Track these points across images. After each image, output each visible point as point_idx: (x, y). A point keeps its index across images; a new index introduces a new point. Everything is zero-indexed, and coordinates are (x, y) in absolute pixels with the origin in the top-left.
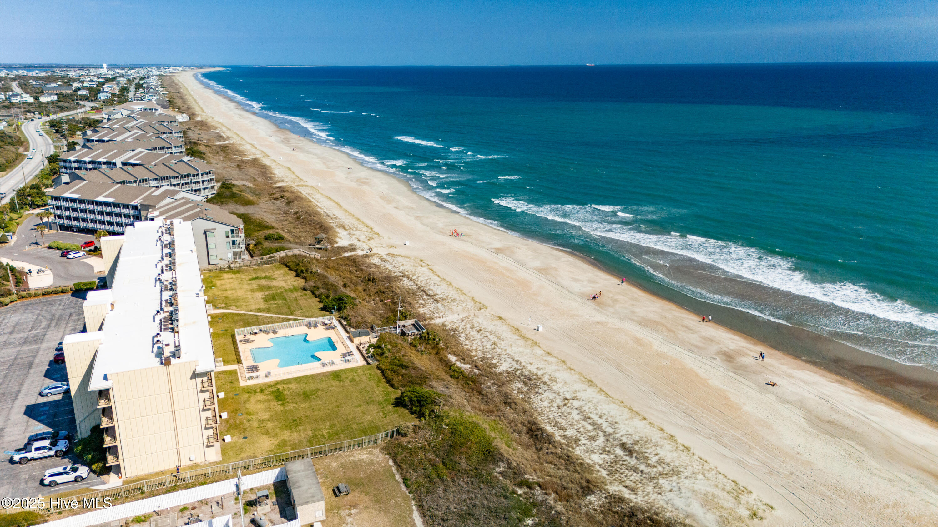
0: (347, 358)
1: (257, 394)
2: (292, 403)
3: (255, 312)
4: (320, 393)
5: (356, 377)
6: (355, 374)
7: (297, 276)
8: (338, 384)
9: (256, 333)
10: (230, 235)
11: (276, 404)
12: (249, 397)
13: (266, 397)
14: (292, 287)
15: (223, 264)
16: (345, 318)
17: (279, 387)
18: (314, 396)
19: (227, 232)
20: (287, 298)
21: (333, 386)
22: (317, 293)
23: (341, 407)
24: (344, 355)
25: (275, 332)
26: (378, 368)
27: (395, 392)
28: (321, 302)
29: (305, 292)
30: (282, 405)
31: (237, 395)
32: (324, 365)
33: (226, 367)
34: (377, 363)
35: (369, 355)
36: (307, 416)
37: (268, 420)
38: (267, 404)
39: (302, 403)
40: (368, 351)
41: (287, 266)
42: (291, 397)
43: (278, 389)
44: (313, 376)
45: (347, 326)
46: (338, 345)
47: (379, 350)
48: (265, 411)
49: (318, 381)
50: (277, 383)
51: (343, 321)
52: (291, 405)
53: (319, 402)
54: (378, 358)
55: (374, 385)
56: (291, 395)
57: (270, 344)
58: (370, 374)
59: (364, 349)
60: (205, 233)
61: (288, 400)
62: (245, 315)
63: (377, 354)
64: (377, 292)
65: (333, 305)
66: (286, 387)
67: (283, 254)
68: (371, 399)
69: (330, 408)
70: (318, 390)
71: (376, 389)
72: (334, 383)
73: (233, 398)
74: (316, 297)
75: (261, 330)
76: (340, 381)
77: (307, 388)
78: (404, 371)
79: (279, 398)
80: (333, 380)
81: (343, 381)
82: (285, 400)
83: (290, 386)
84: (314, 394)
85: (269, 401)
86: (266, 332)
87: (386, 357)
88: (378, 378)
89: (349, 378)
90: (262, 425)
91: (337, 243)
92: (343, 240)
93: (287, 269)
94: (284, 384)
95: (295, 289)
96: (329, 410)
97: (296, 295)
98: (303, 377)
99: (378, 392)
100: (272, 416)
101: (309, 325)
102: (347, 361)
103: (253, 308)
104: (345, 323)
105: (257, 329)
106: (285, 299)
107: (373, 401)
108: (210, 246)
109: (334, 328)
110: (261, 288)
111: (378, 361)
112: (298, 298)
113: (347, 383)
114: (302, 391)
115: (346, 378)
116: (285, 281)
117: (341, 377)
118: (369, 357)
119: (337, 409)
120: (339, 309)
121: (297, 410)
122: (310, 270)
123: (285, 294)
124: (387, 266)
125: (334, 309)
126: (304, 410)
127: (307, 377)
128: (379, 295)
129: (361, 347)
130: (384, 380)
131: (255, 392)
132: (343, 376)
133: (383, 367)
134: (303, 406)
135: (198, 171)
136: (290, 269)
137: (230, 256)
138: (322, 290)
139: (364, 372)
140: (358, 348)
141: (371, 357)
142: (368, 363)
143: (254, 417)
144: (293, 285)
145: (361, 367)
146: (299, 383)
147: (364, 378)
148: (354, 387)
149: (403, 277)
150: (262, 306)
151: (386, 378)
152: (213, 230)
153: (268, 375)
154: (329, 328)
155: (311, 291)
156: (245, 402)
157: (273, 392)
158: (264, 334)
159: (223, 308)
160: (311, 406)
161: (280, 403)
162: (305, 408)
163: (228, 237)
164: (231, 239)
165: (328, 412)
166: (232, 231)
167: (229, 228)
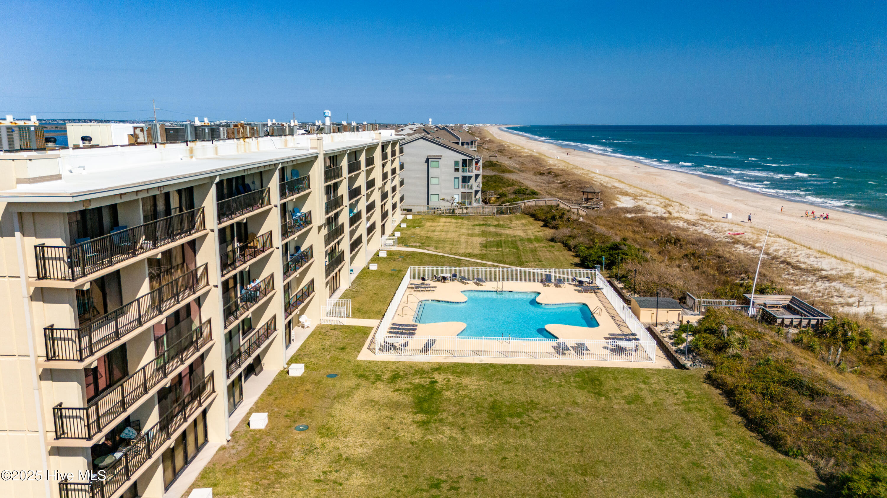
0: (623, 344)
1: (379, 384)
2: (452, 425)
3: (461, 256)
4: (536, 415)
5: (644, 394)
6: (642, 386)
7: (545, 226)
8: (591, 400)
9: (444, 278)
10: (461, 167)
11: (409, 418)
12: (357, 387)
13: (396, 397)
14: (533, 237)
15: (444, 206)
16: (620, 279)
17: (439, 377)
18: (517, 420)
19: (457, 163)
20: (521, 248)
21: (575, 403)
22: (572, 243)
23: (596, 476)
24: (613, 337)
25: (479, 281)
26: (709, 379)
27: (791, 469)
28: (577, 256)
29: (552, 244)
30: (423, 424)
31: (332, 376)
32: (562, 349)
33: (356, 320)
34: (707, 369)
35: (682, 346)
36: (477, 480)
37: (361, 464)
38: (386, 413)
39: (477, 433)
40: (676, 338)
41: (532, 215)
42: (454, 409)
43: (433, 382)
44: (527, 369)
45: (624, 291)
46: (602, 318)
47: (713, 338)
48: (371, 434)
49: (539, 383)
50: (439, 368)
51: (616, 283)
52: (447, 430)
53: (528, 441)
54: (711, 355)
55: (706, 427)
56: (458, 403)
57: (463, 298)
58: (689, 395)
59: (665, 335)
60: (427, 161)
61: (444, 415)
62: (444, 256)
63: (706, 346)
64: (686, 255)
65: (600, 257)
66: (453, 380)
67: (531, 203)
68: (702, 473)
69: (557, 467)
70: (533, 405)
71: (712, 440)
72: (581, 396)
73: (319, 382)
74: (570, 250)
75: (455, 276)
76: (599, 394)
77: (506, 394)
78: (807, 404)
79: (425, 405)
80: (580, 387)
81: (607, 398)
82: (436, 413)
83: (466, 381)
84: (519, 415)
85: (397, 406)
86: (463, 280)
87: (736, 357)
88: (715, 409)
89: (626, 393)
90: (333, 476)
91: (614, 204)
92: (624, 202)
93: (531, 220)
94: (453, 373)
95: (538, 240)
96: (551, 474)
97: (537, 245)
98: (504, 366)
99: (720, 453)
100: (378, 451)
101: (546, 280)
102: (621, 351)
103: (462, 251)
104: (620, 286)
105: (448, 272)
106: (517, 248)
107: (707, 479)
108: (432, 181)
109: (596, 290)
110: (484, 234)
111: (709, 363)
112: (538, 249)
113: (618, 403)
114: (489, 399)
115: (617, 390)
116: (525, 231)
117: (601, 384)
118: (682, 352)
119: (579, 478)
120: (609, 266)
121: (458, 449)
122: (566, 217)
123: (519, 243)
124: (700, 231)
125: (601, 263)
126: (477, 457)
127: (514, 368)
128: (690, 259)
129: (658, 329)
130: (739, 419)
131: (379, 378)
132: (609, 384)
133: (730, 380)
134: (477, 440)
135: (458, 139)
136: (537, 219)
137: (458, 198)
138: (581, 240)
139: (668, 383)
140: (650, 330)
141: (689, 351)
142: (678, 365)
143: (331, 443)
144: (536, 236)
145: (659, 370)
146: (489, 377)
147: (670, 400)
148: (639, 418)
149: (734, 243)
150: (476, 251)
151: (743, 413)
152: (438, 158)
153: (427, 348)
154: (586, 290)
155: (563, 243)
156: (339, 397)
157: (418, 387)
158: (459, 284)
159: (415, 247)
160: (501, 448)
161: (420, 417)
162: (480, 449)
163: (457, 170)
164: (460, 174)
165: (550, 481)
166: (464, 162)
167: (460, 158)
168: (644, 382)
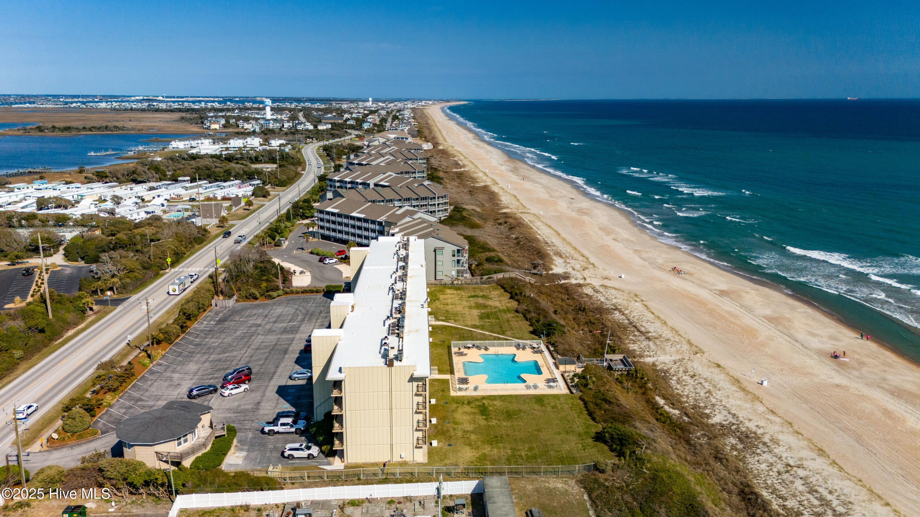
0: (551, 384)
1: (465, 406)
2: (495, 419)
3: (471, 327)
4: (522, 414)
5: (558, 404)
6: (557, 401)
7: (511, 298)
8: (540, 408)
9: (469, 348)
10: (456, 254)
11: (480, 418)
12: (457, 407)
13: (473, 410)
14: (505, 308)
15: (447, 280)
16: (553, 345)
17: (485, 402)
18: (516, 417)
19: (454, 251)
20: (501, 318)
21: (534, 409)
22: (528, 316)
23: (541, 432)
24: (548, 381)
25: (486, 349)
26: (581, 399)
27: (596, 426)
28: (531, 325)
29: (517, 314)
30: (486, 419)
31: (446, 403)
32: (528, 387)
33: (440, 375)
34: (580, 394)
35: (573, 384)
36: (507, 435)
37: (472, 432)
38: (472, 416)
39: (504, 421)
40: (572, 380)
41: (503, 287)
42: (494, 414)
43: (484, 404)
44: (517, 396)
45: (554, 353)
46: (544, 369)
47: (584, 381)
48: (470, 424)
49: (521, 402)
50: (484, 398)
51: (550, 347)
52: (494, 421)
53: (521, 423)
54: (582, 389)
55: (576, 415)
56: (495, 412)
57: (481, 360)
58: (573, 404)
59: (568, 378)
60: (435, 251)
61: (492, 416)
62: (462, 329)
63: (581, 385)
64: (587, 322)
65: (542, 330)
66: (491, 403)
67: (500, 276)
68: (572, 429)
69: (530, 430)
70: (520, 411)
71: (577, 420)
72: (536, 407)
73: (443, 406)
74: (527, 320)
75: (474, 345)
76: (542, 406)
77: (510, 407)
78: (607, 406)
79: (484, 413)
80: (536, 403)
81: (545, 407)
82: (489, 415)
83: (495, 403)
84: (516, 415)
85: (474, 413)
86: (478, 348)
87: (590, 389)
88: (580, 409)
89: (552, 404)
90: (466, 436)
91: (552, 269)
92: (558, 268)
93: (502, 290)
94: (490, 399)
95: (508, 310)
96: (529, 432)
97: (509, 316)
98: (508, 396)
99: (578, 423)
100: (475, 428)
101: (518, 347)
102: (550, 387)
103: (470, 323)
104: (552, 349)
105: (471, 343)
106: (498, 319)
107: (573, 431)
108: (438, 263)
109: (541, 352)
110: (478, 306)
111: (581, 391)
112: (510, 319)
113: (549, 409)
114: (505, 410)
115: (549, 404)
116: (500, 301)
117: (543, 401)
118: (572, 386)
119: (537, 433)
120: (548, 335)
121: (500, 427)
122: (523, 294)
123: (499, 314)
124: (599, 298)
125: (543, 334)
126: (506, 429)
127: (511, 396)
128: (588, 325)
129: (566, 375)
130: (586, 412)
131: (463, 403)
132: (546, 401)
133: (586, 399)
134: (505, 424)
135: (435, 194)
136: (506, 291)
137: (454, 273)
138: (533, 314)
139: (566, 400)
140: (562, 375)
141: (575, 386)
142: (571, 392)
143: (460, 427)
144: (507, 307)
145: (564, 395)
146: (503, 401)
147: (567, 406)
148: (555, 414)
149: (615, 310)
150: (477, 323)
151: (588, 410)
152: (442, 248)
153: (476, 389)
154: (536, 352)
155: (523, 314)
156: (453, 411)
157: (479, 406)
158: (476, 349)
159: (443, 320)
160: (512, 426)
161: (484, 417)
162: (506, 426)
163: (454, 256)
164: (456, 258)
165: (528, 434)
166: (458, 251)
167: (456, 248)
168: (558, 400)
